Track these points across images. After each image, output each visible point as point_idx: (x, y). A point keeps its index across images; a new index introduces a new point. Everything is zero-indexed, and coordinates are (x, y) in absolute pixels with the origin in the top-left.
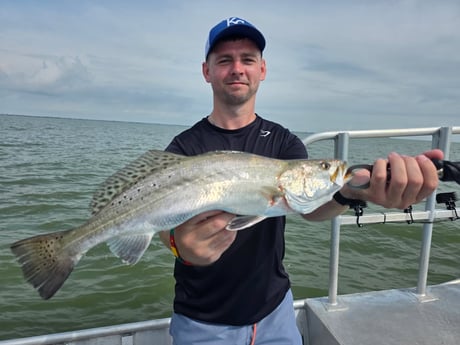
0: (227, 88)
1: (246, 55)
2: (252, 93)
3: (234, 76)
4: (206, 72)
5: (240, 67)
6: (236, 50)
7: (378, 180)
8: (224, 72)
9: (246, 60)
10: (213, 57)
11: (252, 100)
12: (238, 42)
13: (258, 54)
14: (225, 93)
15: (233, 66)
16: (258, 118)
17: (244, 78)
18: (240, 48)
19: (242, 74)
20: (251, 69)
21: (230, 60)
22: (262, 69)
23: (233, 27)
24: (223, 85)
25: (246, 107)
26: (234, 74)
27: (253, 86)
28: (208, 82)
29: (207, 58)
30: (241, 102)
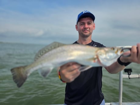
0: (83, 32)
1: (89, 22)
2: (91, 34)
3: (85, 29)
4: (77, 28)
5: (87, 26)
6: (86, 21)
7: (134, 53)
8: (82, 27)
9: (89, 24)
10: (79, 23)
11: (91, 35)
12: (86, 18)
13: (93, 22)
14: (82, 34)
15: (85, 26)
16: (93, 41)
17: (88, 29)
18: (87, 20)
19: (87, 28)
20: (90, 26)
21: (84, 24)
22: (94, 26)
23: (85, 13)
24: (82, 31)
25: (89, 38)
26: (85, 28)
27: (91, 31)
28: (77, 30)
29: (77, 23)
30: (87, 36)
